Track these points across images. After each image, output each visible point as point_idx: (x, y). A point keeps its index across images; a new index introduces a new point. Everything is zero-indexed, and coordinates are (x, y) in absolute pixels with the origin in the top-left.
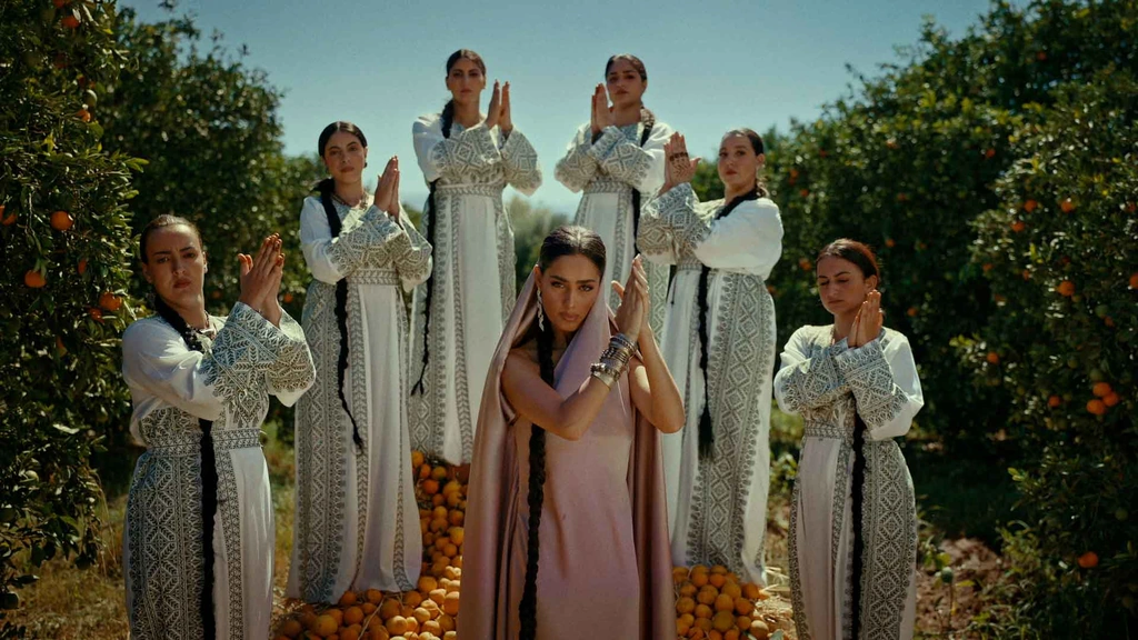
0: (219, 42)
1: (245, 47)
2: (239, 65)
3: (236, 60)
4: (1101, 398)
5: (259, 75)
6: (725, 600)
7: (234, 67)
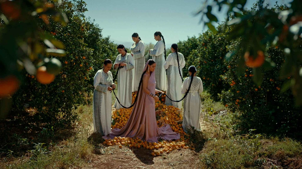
0: (90, 19)
1: (94, 20)
2: (93, 23)
3: (93, 22)
4: (233, 83)
5: (97, 25)
6: (173, 109)
7: (92, 24)
